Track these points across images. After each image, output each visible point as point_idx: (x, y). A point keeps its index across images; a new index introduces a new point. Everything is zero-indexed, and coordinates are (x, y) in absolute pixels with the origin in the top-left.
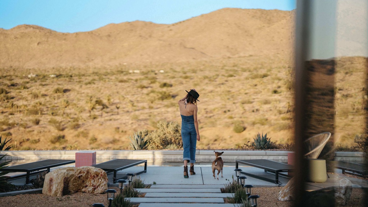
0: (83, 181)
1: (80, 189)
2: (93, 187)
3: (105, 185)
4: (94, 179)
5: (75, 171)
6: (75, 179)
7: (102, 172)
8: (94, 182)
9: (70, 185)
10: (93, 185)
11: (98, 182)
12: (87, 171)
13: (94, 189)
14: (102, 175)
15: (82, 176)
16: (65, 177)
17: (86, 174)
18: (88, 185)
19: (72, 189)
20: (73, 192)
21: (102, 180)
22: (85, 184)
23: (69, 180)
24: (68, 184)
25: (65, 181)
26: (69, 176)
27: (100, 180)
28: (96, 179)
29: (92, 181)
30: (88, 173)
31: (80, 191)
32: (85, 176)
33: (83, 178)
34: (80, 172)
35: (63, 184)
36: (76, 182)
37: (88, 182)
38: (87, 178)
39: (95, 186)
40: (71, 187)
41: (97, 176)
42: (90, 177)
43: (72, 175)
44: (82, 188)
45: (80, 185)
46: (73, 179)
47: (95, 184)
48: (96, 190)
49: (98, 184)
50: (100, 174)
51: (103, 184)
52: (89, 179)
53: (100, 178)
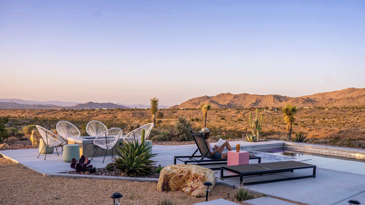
0: (184, 181)
1: (181, 188)
2: (191, 189)
3: (202, 189)
4: (193, 180)
5: (178, 170)
6: (176, 177)
7: (201, 175)
8: (194, 183)
9: (170, 183)
10: (191, 186)
11: (197, 184)
12: (188, 172)
13: (192, 191)
14: (200, 178)
15: (182, 175)
16: (165, 174)
17: (187, 174)
18: (188, 185)
19: (172, 187)
20: (173, 189)
21: (200, 183)
22: (186, 184)
23: (170, 178)
24: (168, 181)
25: (165, 178)
26: (170, 174)
27: (199, 183)
28: (196, 181)
29: (192, 182)
30: (189, 173)
31: (181, 189)
32: (186, 176)
33: (184, 178)
34: (181, 171)
35: (163, 180)
36: (177, 181)
37: (189, 182)
38: (188, 178)
39: (193, 188)
40: (171, 185)
41: (197, 178)
42: (191, 178)
43: (174, 173)
44: (182, 187)
45: (181, 184)
46: (174, 177)
47: (193, 186)
48: (193, 192)
49: (196, 187)
50: (200, 176)
51: (201, 188)
52: (190, 179)
53: (199, 181)
